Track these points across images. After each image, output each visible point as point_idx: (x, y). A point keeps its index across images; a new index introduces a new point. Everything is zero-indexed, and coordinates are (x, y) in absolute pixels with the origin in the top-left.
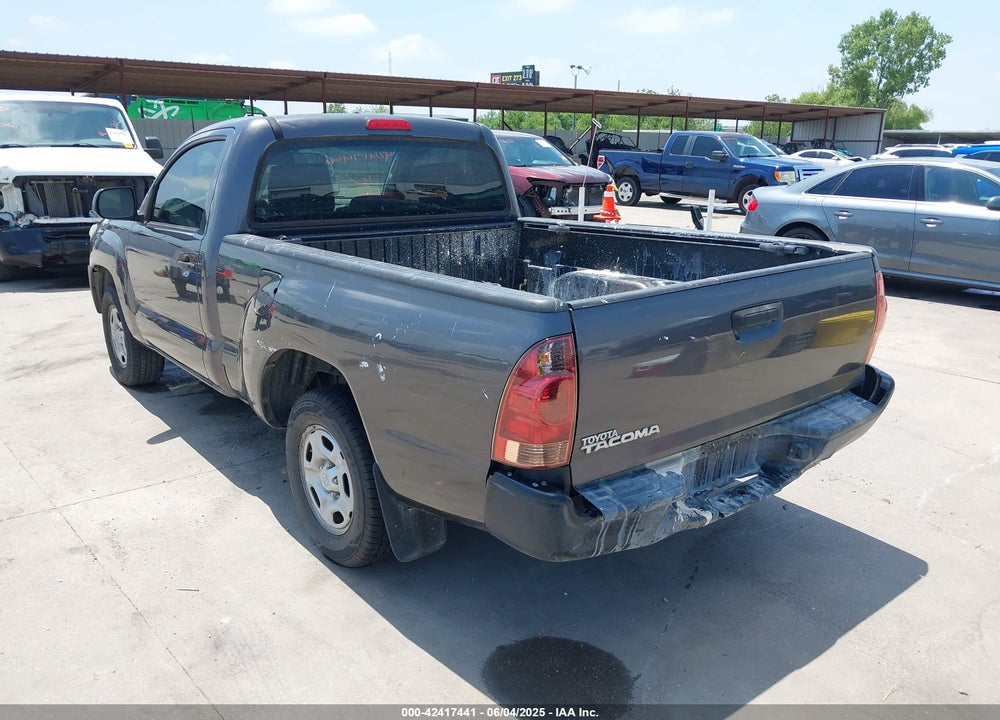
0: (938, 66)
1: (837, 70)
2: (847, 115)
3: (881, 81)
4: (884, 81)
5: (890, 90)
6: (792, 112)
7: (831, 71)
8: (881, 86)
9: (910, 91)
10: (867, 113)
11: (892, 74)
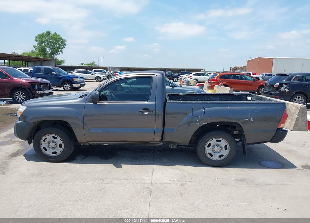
0: (64, 48)
1: (36, 47)
2: (45, 60)
3: (49, 51)
4: (50, 51)
5: (53, 53)
6: (29, 59)
7: (34, 47)
8: (50, 52)
9: (58, 54)
10: (51, 60)
11: (52, 49)
